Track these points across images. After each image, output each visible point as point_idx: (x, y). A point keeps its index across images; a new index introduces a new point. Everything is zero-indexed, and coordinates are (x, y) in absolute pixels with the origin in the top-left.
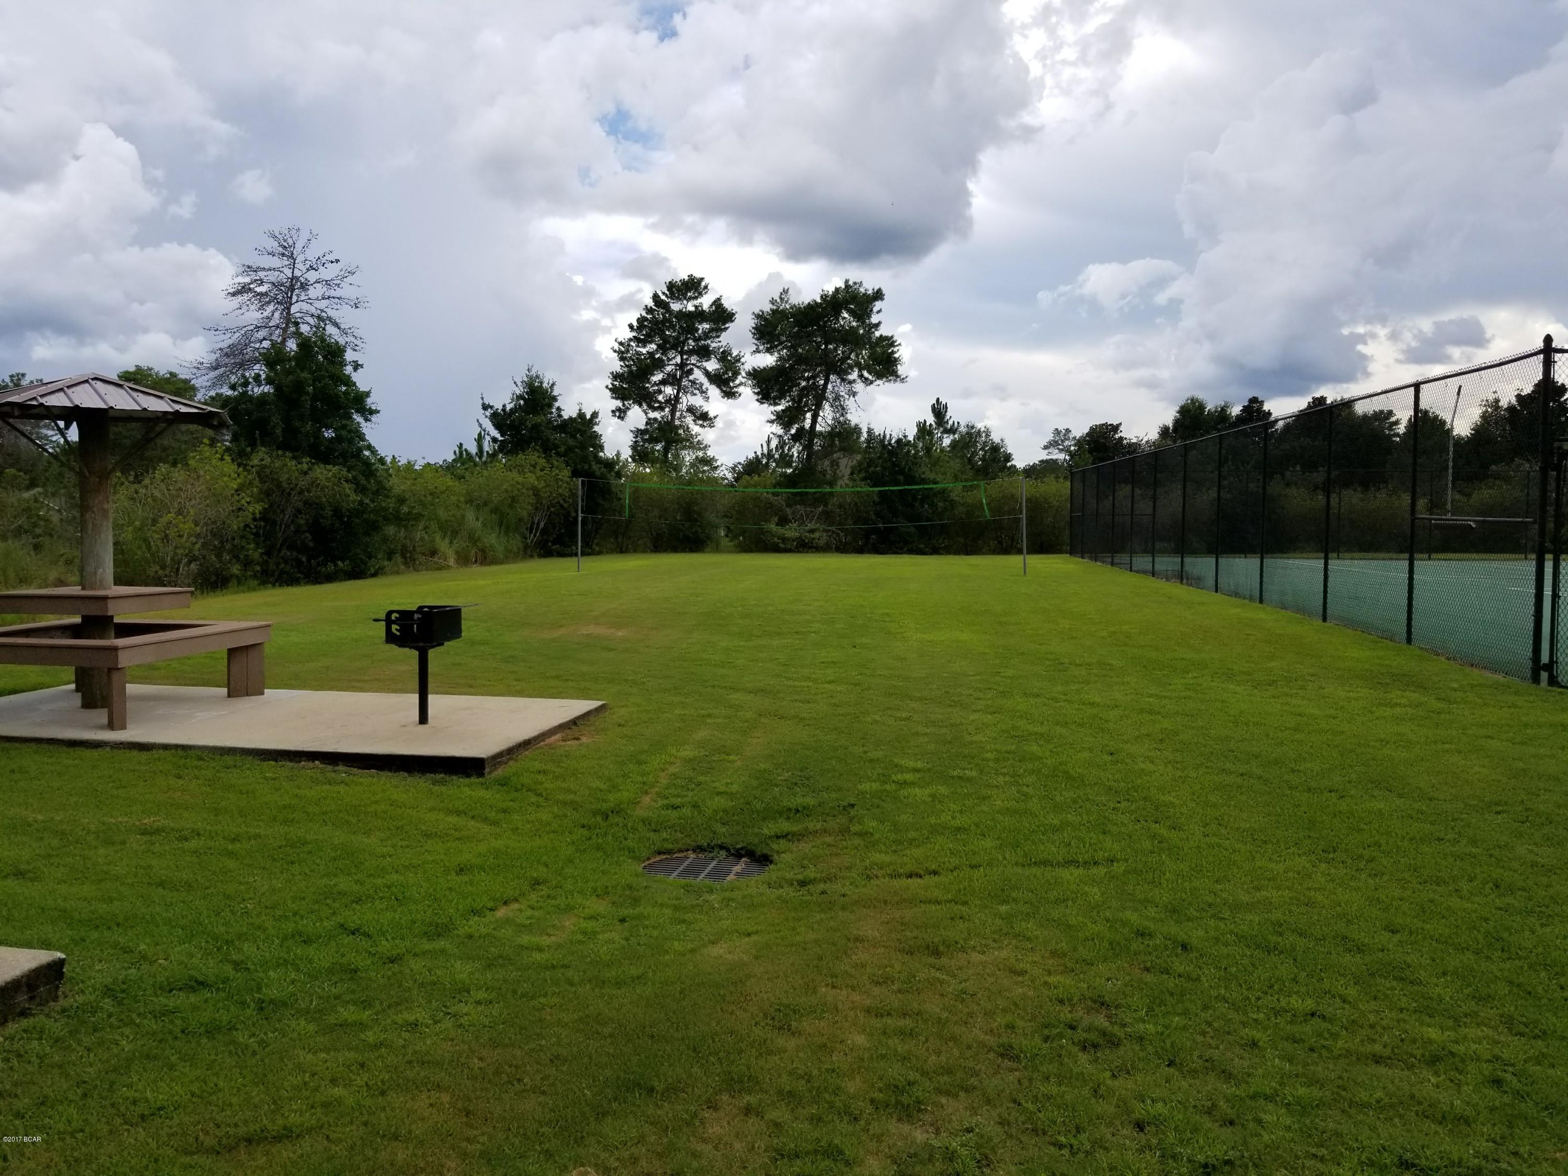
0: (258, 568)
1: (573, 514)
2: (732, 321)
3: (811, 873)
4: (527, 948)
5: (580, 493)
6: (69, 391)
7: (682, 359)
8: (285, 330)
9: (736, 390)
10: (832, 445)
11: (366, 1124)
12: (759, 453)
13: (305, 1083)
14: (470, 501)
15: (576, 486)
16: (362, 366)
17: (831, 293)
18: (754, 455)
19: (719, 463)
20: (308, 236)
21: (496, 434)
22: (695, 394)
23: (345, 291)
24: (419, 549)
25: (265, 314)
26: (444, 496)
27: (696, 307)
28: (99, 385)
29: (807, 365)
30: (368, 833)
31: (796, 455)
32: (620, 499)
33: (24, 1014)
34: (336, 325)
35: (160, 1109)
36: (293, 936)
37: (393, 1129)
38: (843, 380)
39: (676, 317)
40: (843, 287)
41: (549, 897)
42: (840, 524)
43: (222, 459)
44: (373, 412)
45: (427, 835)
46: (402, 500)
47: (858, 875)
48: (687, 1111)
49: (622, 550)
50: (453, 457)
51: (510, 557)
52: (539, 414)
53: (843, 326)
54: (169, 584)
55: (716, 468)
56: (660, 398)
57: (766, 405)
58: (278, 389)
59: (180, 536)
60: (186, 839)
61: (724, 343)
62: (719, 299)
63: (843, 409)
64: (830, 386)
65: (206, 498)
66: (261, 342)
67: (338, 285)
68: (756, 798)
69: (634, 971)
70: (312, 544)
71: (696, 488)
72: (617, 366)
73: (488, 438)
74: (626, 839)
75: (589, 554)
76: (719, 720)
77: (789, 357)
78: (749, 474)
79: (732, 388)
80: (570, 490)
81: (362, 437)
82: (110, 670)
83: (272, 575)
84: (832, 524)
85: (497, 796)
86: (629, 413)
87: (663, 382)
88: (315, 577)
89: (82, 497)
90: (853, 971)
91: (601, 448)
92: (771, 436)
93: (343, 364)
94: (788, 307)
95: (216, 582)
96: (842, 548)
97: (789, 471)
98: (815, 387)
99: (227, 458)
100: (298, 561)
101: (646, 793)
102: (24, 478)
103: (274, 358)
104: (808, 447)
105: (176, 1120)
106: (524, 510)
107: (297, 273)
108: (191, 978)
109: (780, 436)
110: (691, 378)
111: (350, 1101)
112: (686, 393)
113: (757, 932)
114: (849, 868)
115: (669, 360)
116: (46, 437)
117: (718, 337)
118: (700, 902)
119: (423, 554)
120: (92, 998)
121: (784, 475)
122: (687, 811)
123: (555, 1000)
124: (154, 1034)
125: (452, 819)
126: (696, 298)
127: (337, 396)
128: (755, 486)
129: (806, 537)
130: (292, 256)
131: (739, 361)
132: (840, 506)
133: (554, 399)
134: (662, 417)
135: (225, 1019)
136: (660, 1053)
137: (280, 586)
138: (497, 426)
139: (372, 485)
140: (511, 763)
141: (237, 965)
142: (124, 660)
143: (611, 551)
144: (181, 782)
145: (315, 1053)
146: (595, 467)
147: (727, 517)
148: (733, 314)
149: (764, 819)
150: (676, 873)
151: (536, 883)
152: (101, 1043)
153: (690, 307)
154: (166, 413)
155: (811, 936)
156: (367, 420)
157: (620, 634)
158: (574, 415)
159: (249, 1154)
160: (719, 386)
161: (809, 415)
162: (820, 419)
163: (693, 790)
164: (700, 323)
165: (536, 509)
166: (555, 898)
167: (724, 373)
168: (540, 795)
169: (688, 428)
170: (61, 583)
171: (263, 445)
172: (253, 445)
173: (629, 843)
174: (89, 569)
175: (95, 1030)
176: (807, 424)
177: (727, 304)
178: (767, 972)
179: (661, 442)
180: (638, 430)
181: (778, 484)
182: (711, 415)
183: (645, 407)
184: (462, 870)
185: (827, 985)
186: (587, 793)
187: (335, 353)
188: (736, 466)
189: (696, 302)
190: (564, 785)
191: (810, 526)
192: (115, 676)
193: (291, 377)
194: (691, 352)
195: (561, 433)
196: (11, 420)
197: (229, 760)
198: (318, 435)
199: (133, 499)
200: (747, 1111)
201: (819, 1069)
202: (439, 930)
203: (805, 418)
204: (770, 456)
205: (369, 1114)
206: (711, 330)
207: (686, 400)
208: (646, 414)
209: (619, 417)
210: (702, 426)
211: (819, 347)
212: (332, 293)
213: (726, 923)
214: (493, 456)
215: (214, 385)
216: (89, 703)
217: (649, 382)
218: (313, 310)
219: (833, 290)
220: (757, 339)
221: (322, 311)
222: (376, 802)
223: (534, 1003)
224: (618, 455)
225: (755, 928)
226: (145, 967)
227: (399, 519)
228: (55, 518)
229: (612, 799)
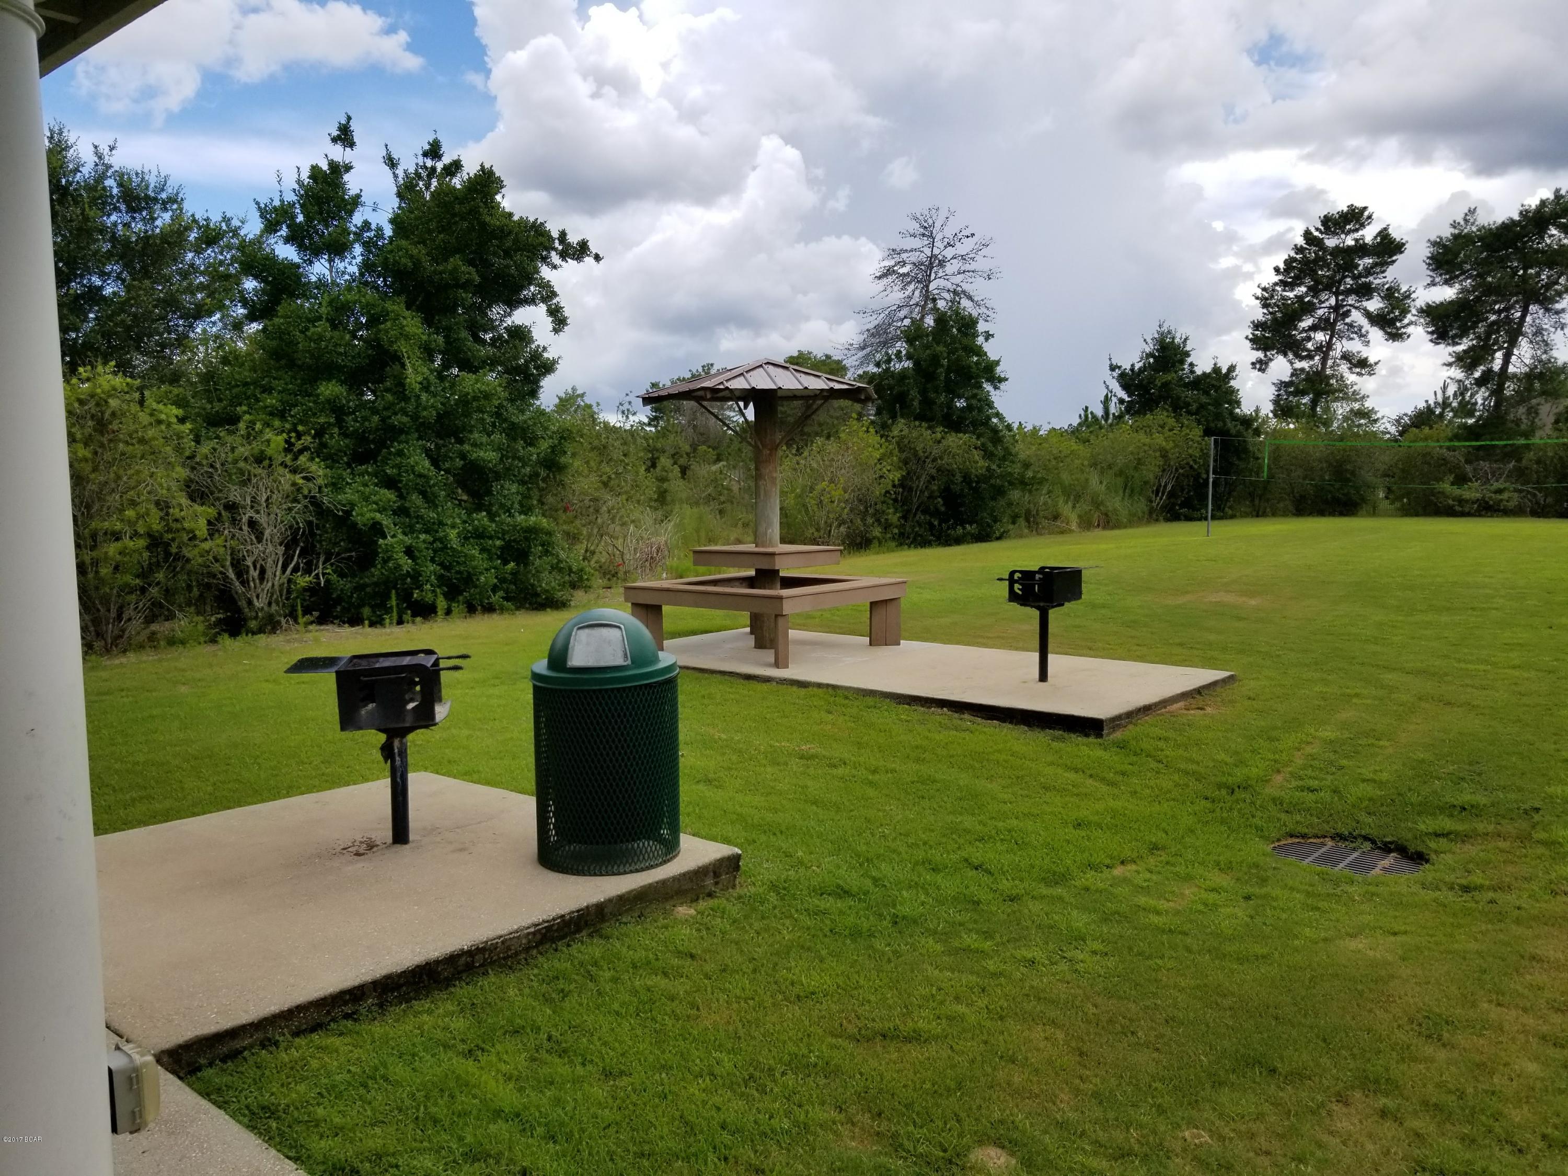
0: (896, 531)
1: (1204, 476)
2: (1402, 252)
3: (1477, 878)
4: (1144, 909)
5: (1212, 453)
6: (748, 376)
7: (1337, 300)
8: (923, 307)
9: (1403, 330)
10: (1529, 389)
11: (986, 1043)
12: (1431, 402)
13: (933, 995)
14: (1094, 465)
15: (1208, 445)
16: (993, 336)
17: (1533, 207)
18: (1425, 405)
19: (1379, 415)
20: (946, 214)
21: (1123, 394)
22: (1352, 339)
23: (980, 264)
24: (1041, 513)
25: (907, 293)
26: (1068, 460)
27: (1357, 240)
28: (771, 368)
29: (1497, 294)
30: (990, 778)
31: (1480, 401)
32: (1258, 458)
33: (710, 895)
34: (970, 298)
35: (813, 993)
36: (923, 863)
37: (1011, 1052)
38: (1547, 310)
39: (1331, 254)
40: (1552, 197)
41: (1167, 863)
42: (1538, 483)
43: (868, 431)
44: (1002, 380)
45: (1046, 788)
46: (1027, 465)
47: (1540, 888)
48: (1313, 1100)
49: (1258, 513)
50: (1078, 421)
51: (1134, 521)
52: (1169, 371)
53: (1549, 246)
54: (823, 544)
55: (1376, 421)
56: (1310, 345)
57: (1442, 346)
58: (917, 364)
59: (832, 502)
60: (835, 766)
61: (1389, 279)
62: (1386, 229)
63: (1547, 344)
64: (1529, 319)
65: (854, 467)
66: (902, 320)
67: (973, 259)
68: (1410, 790)
69: (1260, 950)
70: (943, 509)
71: (1349, 444)
72: (1259, 314)
73: (1114, 400)
74: (1253, 816)
75: (1221, 518)
76: (1369, 701)
77: (1474, 288)
78: (1416, 427)
79: (1398, 329)
80: (1202, 450)
81: (990, 405)
82: (776, 616)
83: (908, 538)
84: (1526, 483)
85: (1116, 758)
86: (1272, 364)
87: (1314, 328)
88: (945, 539)
89: (757, 469)
90: (1526, 992)
91: (1238, 403)
92: (1448, 381)
93: (975, 335)
94: (1474, 229)
95: (861, 544)
96: (1540, 512)
97: (1471, 421)
98: (1508, 320)
99: (872, 430)
100: (932, 526)
101: (1279, 772)
102: (712, 454)
103: (913, 335)
104: (1498, 392)
105: (824, 1006)
106: (1150, 471)
107: (936, 251)
108: (838, 886)
109: (1459, 381)
110: (1348, 320)
111: (972, 1019)
112: (1341, 338)
113: (1405, 933)
114: (1527, 879)
115: (1321, 302)
116: (729, 418)
117: (1383, 272)
118: (1338, 891)
119: (1046, 518)
120: (761, 890)
121: (1465, 426)
122: (1325, 795)
123: (1171, 964)
124: (808, 929)
125: (1071, 776)
126: (1357, 230)
127: (970, 367)
128: (1426, 439)
129: (1490, 498)
130: (931, 236)
131: (1408, 297)
132: (1538, 462)
133: (1187, 354)
134: (1311, 367)
135: (866, 925)
136: (1285, 1036)
137: (916, 547)
138: (1125, 387)
139: (999, 451)
140: (1131, 727)
141: (875, 880)
142: (788, 608)
143: (1245, 515)
144: (831, 716)
145: (941, 971)
146: (1230, 424)
147: (1388, 476)
148: (1403, 244)
149: (1419, 814)
150: (1310, 859)
151: (1155, 848)
152: (767, 929)
153: (1350, 242)
154: (822, 390)
155: (1473, 946)
156: (996, 388)
157: (1253, 602)
158: (1208, 370)
159: (884, 1047)
160: (1382, 328)
161: (1499, 355)
162: (1514, 358)
163: (1333, 774)
164: (1361, 258)
165: (1164, 470)
166: (1173, 865)
167: (1389, 313)
168: (1160, 761)
169: (1342, 377)
170: (739, 542)
171: (902, 416)
172: (894, 417)
173: (1257, 821)
174: (761, 529)
175: (763, 918)
176: (1497, 365)
177: (1395, 234)
178: (1415, 976)
179: (1308, 394)
180: (1282, 382)
181: (1456, 437)
182: (1372, 360)
183: (1291, 356)
184: (1079, 825)
185: (1490, 1002)
186: (1211, 764)
187: (968, 325)
188: (1401, 418)
189: (1357, 235)
190: (1185, 754)
191: (1496, 485)
192: (781, 621)
193: (928, 352)
194: (1348, 292)
195: (1193, 390)
196: (705, 403)
197: (870, 701)
198: (950, 405)
199: (795, 469)
200: (1384, 1113)
201: (1475, 1088)
202: (1058, 878)
203: (1493, 359)
204: (1445, 404)
205: (989, 1034)
206: (1375, 265)
207: (1339, 347)
208: (1292, 363)
209: (1260, 370)
210: (1360, 374)
211: (1515, 273)
212: (967, 267)
213: (1367, 918)
214: (1120, 417)
215: (862, 364)
216: (760, 644)
217: (1296, 329)
218: (949, 286)
219: (1538, 203)
220: (1433, 270)
221: (958, 285)
222: (999, 751)
223: (1150, 962)
224: (1257, 411)
225: (1403, 928)
226: (802, 870)
227: (1023, 483)
228: (735, 488)
229: (1239, 774)
